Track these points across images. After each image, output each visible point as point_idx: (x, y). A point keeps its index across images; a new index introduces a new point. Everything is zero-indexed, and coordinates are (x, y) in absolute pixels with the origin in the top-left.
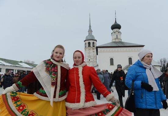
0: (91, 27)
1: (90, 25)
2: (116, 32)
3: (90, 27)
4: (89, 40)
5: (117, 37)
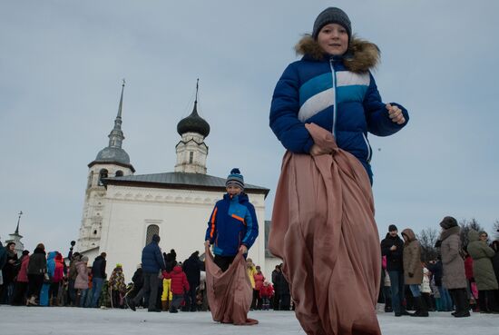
1: (119, 117)
2: (190, 144)
3: (119, 121)
4: (105, 163)
5: (191, 158)
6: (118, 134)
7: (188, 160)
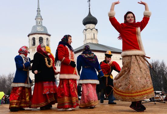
0: (40, 11)
1: (39, 8)
2: (93, 30)
3: (38, 11)
5: (94, 36)
7: (93, 37)
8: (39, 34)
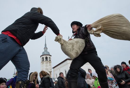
6: (46, 48)
8: (45, 55)
